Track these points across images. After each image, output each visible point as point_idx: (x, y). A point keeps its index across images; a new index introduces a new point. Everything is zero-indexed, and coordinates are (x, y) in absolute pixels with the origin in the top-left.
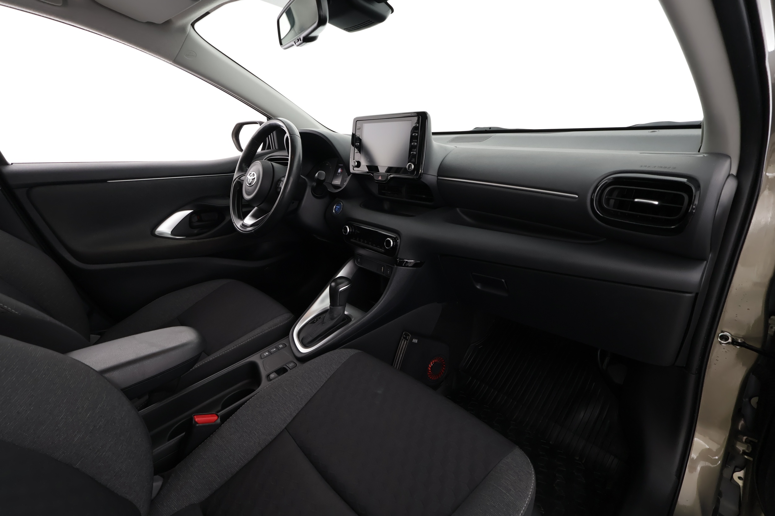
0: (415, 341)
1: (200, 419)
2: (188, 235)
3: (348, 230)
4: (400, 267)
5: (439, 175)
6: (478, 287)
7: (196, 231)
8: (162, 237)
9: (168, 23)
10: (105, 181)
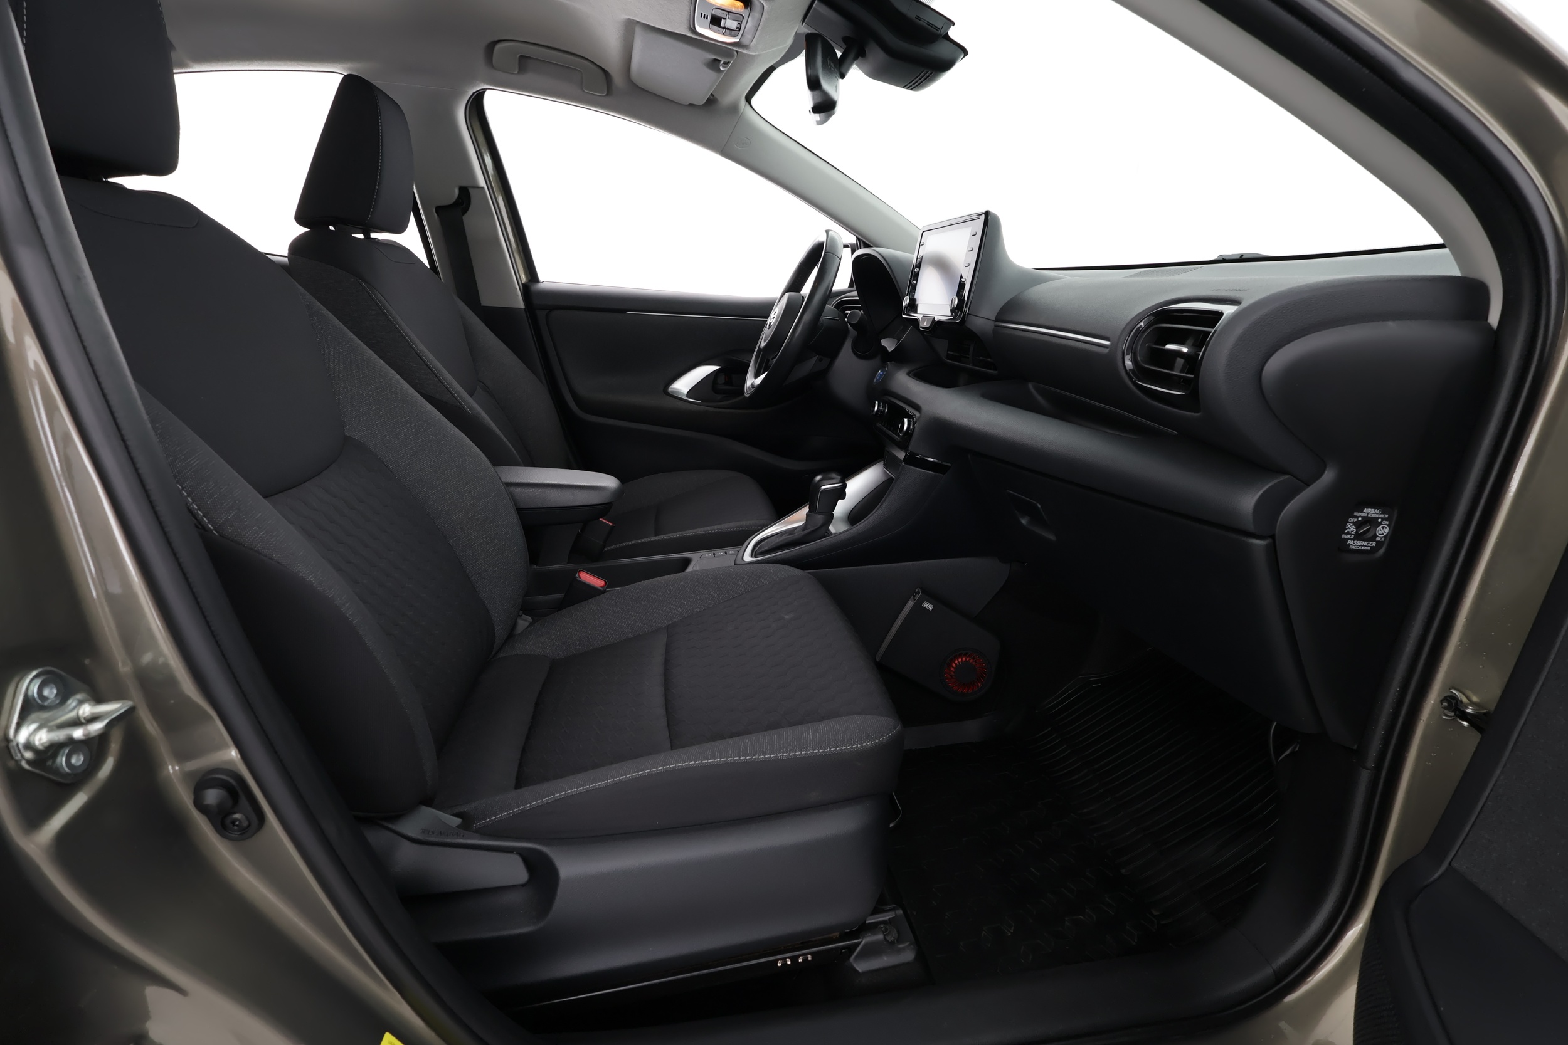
0: (928, 606)
1: (586, 578)
2: (704, 400)
3: (876, 408)
4: (909, 466)
5: (998, 319)
6: (1024, 522)
7: (719, 397)
8: (675, 397)
9: (711, 101)
10: (624, 311)
